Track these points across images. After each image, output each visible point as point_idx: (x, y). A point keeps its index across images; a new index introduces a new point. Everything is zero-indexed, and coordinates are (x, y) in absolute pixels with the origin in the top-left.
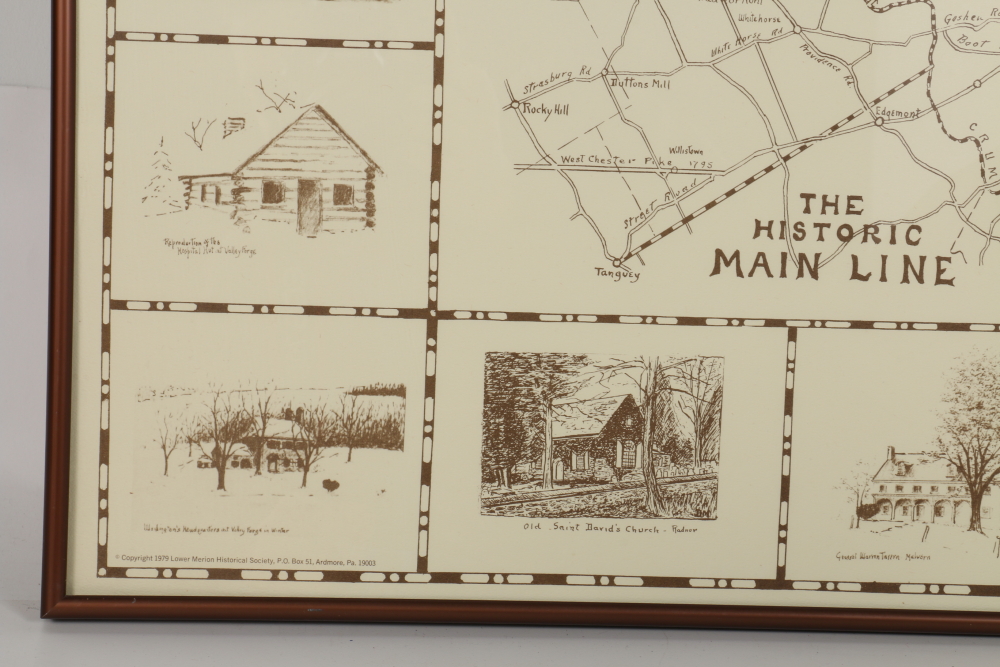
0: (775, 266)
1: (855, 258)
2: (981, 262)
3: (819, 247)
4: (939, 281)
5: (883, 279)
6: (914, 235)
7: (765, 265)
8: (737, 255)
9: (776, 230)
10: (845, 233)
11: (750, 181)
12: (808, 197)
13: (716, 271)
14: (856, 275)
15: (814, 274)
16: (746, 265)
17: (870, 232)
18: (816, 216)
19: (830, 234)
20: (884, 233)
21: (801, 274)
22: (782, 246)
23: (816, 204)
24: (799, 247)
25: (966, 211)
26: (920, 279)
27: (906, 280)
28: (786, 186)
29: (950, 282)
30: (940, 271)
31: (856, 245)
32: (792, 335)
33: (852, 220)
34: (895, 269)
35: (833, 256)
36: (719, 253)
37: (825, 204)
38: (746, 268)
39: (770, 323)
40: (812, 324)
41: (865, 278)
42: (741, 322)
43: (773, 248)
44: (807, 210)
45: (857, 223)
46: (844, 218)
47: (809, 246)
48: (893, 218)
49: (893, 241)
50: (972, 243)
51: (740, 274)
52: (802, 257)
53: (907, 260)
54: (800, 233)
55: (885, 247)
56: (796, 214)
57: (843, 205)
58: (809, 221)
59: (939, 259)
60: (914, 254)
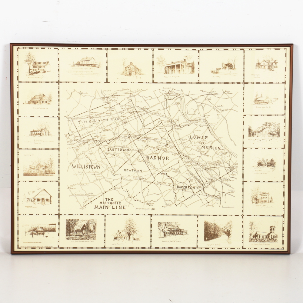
0: (103, 207)
1: (113, 206)
2: (129, 206)
3: (108, 205)
4: (123, 209)
5: (116, 209)
6: (120, 203)
7: (101, 207)
8: (98, 206)
9: (102, 203)
10: (111, 203)
11: (99, 197)
12: (106, 199)
13: (95, 208)
14: (113, 208)
15: (108, 208)
16: (99, 207)
17: (115, 203)
18: (107, 201)
19: (109, 203)
20: (116, 203)
21: (106, 208)
22: (103, 205)
23: (107, 199)
24: (106, 205)
25: (126, 200)
26: (121, 209)
27: (119, 209)
28: (104, 197)
29: (125, 209)
30: (124, 208)
31: (113, 204)
32: (105, 216)
33: (112, 201)
34: (118, 207)
35: (110, 206)
36: (95, 206)
37: (109, 199)
38: (99, 208)
39: (102, 215)
40: (108, 215)
41: (114, 209)
42: (98, 215)
43: (102, 205)
44: (106, 200)
45: (113, 202)
46: (111, 201)
47: (107, 205)
48: (117, 201)
49: (117, 204)
50: (127, 204)
51: (98, 208)
52: (106, 206)
53: (119, 206)
54: (106, 203)
55: (116, 205)
56: (105, 201)
57: (111, 200)
58: (107, 202)
59: (123, 206)
60: (120, 205)
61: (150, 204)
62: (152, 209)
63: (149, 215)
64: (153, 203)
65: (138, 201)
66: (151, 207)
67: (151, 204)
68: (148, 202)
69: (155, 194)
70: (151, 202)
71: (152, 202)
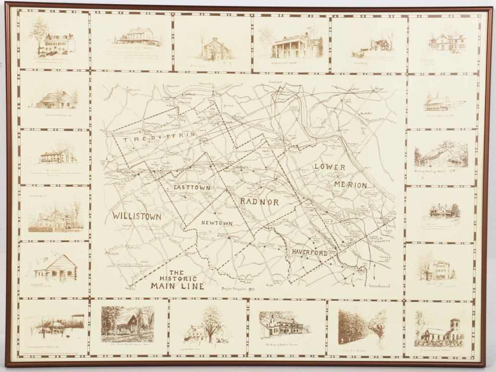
0: (165, 286)
1: (182, 284)
2: (210, 284)
3: (174, 282)
4: (201, 289)
5: (189, 288)
6: (195, 279)
7: (163, 286)
8: (156, 284)
9: (165, 278)
10: (180, 279)
11: (159, 268)
12: (171, 271)
13: (152, 287)
14: (182, 288)
15: (173, 288)
16: (159, 286)
17: (185, 278)
18: (173, 275)
19: (176, 279)
20: (188, 279)
21: (170, 288)
22: (166, 282)
23: (173, 273)
24: (170, 282)
25: (206, 274)
26: (197, 288)
27: (193, 289)
28: (167, 269)
29: (203, 289)
30: (201, 287)
31: (182, 281)
32: (169, 301)
33: (181, 276)
34: (191, 286)
35: (178, 284)
36: (152, 284)
37: (175, 273)
39: (164, 299)
40: (173, 299)
41: (185, 288)
42: (158, 298)
43: (164, 282)
44: (171, 274)
45: (182, 277)
46: (179, 276)
47: (172, 282)
48: (190, 275)
49: (190, 280)
50: (207, 280)
51: (157, 288)
52: (171, 284)
53: (194, 284)
54: (170, 279)
55: (189, 282)
56: (169, 275)
57: (179, 273)
58: (172, 276)
59: (200, 284)
61: (246, 281)
62: (250, 289)
63: (244, 299)
64: (251, 278)
65: (226, 275)
66: (248, 286)
67: (249, 281)
68: (243, 277)
69: (254, 263)
70: (247, 276)
71: (249, 277)
